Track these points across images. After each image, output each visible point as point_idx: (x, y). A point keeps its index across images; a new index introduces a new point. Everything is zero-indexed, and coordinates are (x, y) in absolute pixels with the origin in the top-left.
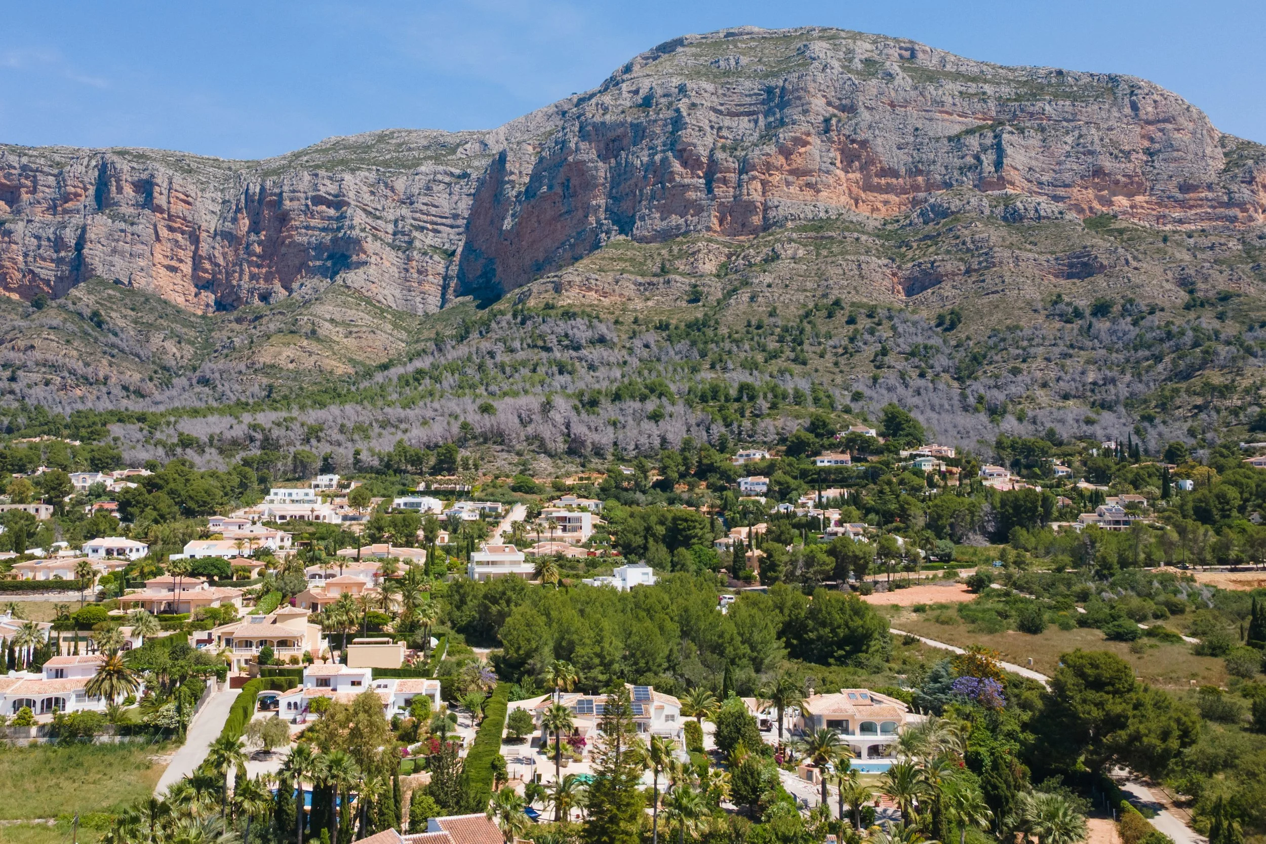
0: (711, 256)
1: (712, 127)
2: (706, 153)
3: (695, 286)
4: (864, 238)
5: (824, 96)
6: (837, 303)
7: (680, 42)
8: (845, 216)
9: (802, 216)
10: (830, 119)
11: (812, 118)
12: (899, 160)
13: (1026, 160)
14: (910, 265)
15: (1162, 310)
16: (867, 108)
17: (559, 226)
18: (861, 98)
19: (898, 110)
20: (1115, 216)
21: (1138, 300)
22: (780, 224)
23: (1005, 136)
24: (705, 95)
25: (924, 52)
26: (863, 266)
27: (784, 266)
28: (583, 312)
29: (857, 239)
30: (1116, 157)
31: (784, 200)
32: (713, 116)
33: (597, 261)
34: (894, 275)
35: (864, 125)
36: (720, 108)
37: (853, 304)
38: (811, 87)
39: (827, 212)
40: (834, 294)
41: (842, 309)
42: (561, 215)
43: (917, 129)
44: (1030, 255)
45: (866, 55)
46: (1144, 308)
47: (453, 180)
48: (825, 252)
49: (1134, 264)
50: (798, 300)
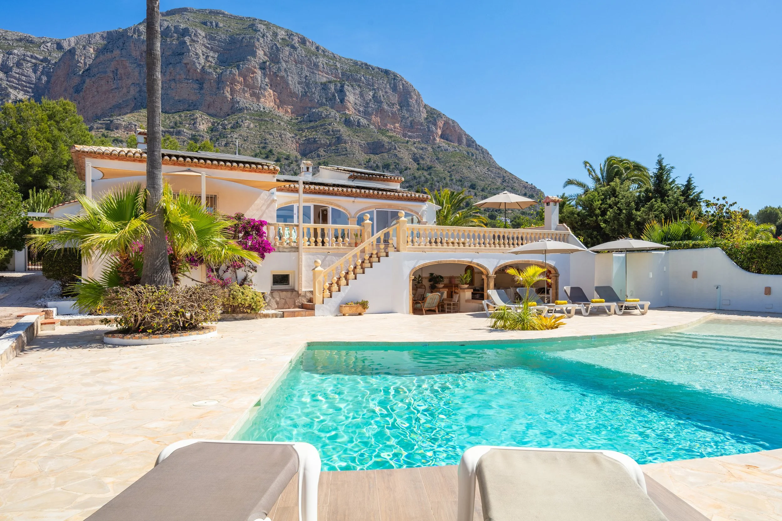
0: (203, 122)
1: (203, 55)
2: (200, 68)
3: (195, 136)
4: (282, 123)
5: (263, 50)
6: (271, 151)
7: (185, 10)
8: (273, 112)
9: (252, 108)
10: (266, 62)
11: (257, 60)
12: (298, 89)
13: (354, 99)
14: (304, 138)
15: (410, 169)
16: (284, 60)
17: (111, 96)
18: (281, 55)
19: (299, 65)
20: (388, 131)
21: (401, 164)
22: (241, 110)
23: (346, 86)
24: (200, 36)
25: (309, 42)
26: (283, 136)
27: (243, 131)
28: (127, 141)
29: (279, 124)
30: (389, 105)
31: (242, 99)
32: (204, 50)
33: (136, 116)
34: (297, 142)
35: (282, 69)
36: (208, 45)
37: (279, 153)
38: (257, 44)
39: (264, 108)
40: (269, 147)
41: (273, 154)
42: (112, 90)
43: (307, 76)
44: (357, 140)
45: (282, 37)
46: (403, 168)
47: (38, 62)
48: (264, 127)
49: (398, 149)
50: (251, 148)
